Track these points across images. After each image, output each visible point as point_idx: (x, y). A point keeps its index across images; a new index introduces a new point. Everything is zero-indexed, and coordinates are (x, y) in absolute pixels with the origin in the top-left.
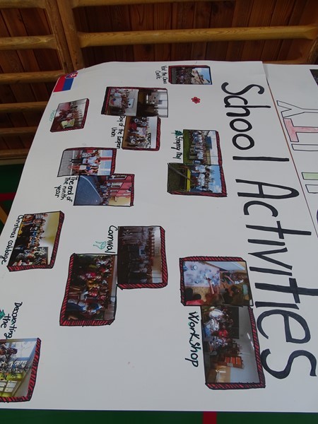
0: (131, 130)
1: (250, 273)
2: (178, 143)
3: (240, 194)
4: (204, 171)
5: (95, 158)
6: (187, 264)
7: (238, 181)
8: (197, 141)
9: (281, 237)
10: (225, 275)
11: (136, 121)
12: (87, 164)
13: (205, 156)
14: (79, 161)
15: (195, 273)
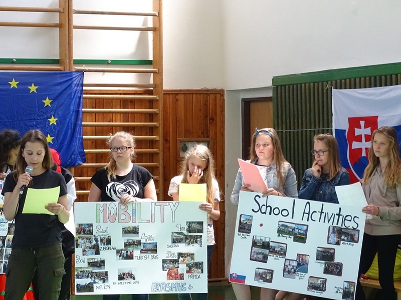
0: (276, 252)
1: (334, 225)
2: (284, 237)
3: (308, 221)
4: (297, 230)
5: (289, 266)
6: (329, 242)
7: (302, 220)
8: (283, 229)
9: (323, 213)
10: (333, 232)
11: (271, 250)
12: (291, 269)
13: (291, 228)
14: (289, 272)
15: (332, 241)
